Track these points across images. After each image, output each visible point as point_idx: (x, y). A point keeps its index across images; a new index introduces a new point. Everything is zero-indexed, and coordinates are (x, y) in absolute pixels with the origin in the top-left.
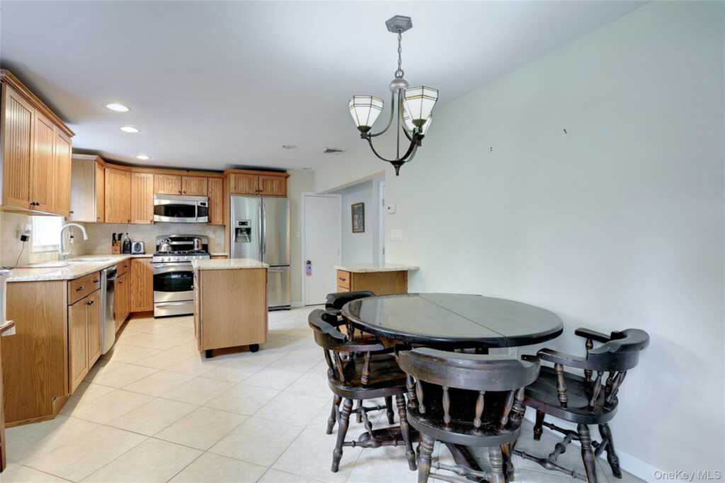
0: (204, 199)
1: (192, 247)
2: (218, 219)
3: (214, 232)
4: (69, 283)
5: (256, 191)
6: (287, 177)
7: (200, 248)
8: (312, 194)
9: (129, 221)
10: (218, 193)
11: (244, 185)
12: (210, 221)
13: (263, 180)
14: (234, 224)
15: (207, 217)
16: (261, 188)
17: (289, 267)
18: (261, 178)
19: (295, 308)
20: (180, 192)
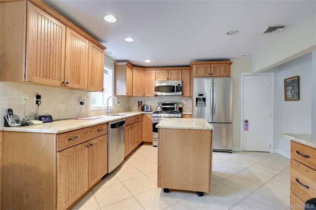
0: (180, 82)
1: (173, 108)
2: (187, 93)
3: (186, 100)
4: (57, 135)
5: (210, 74)
6: (231, 63)
7: (178, 109)
8: (250, 74)
9: (144, 95)
10: (187, 78)
11: (201, 71)
12: (183, 94)
13: (214, 67)
14: (195, 96)
15: (181, 92)
16: (212, 72)
17: (231, 124)
18: (213, 66)
19: (235, 152)
20: (168, 79)
